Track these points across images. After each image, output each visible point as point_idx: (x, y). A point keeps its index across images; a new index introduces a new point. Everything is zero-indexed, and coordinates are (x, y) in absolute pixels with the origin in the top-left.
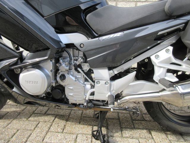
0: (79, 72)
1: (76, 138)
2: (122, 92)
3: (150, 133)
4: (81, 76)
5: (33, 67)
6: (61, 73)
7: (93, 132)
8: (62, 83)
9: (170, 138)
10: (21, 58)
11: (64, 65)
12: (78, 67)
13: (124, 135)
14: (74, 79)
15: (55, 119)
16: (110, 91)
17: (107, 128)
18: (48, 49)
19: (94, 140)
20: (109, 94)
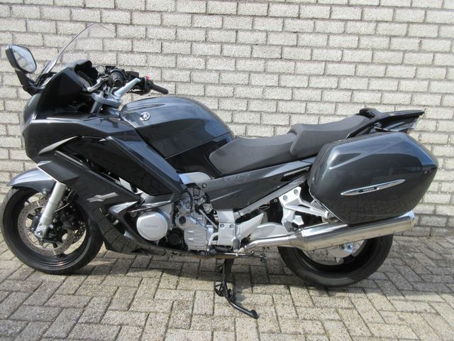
0: (200, 213)
1: (195, 294)
2: (250, 235)
3: (289, 289)
4: (202, 218)
5: (152, 211)
6: (180, 216)
7: (215, 286)
8: (181, 227)
9: (311, 294)
10: (140, 202)
11: (184, 207)
12: (199, 208)
13: (255, 291)
14: (195, 221)
15: (162, 274)
16: (236, 236)
17: (234, 284)
18: (171, 193)
19: (217, 296)
20: (235, 238)
